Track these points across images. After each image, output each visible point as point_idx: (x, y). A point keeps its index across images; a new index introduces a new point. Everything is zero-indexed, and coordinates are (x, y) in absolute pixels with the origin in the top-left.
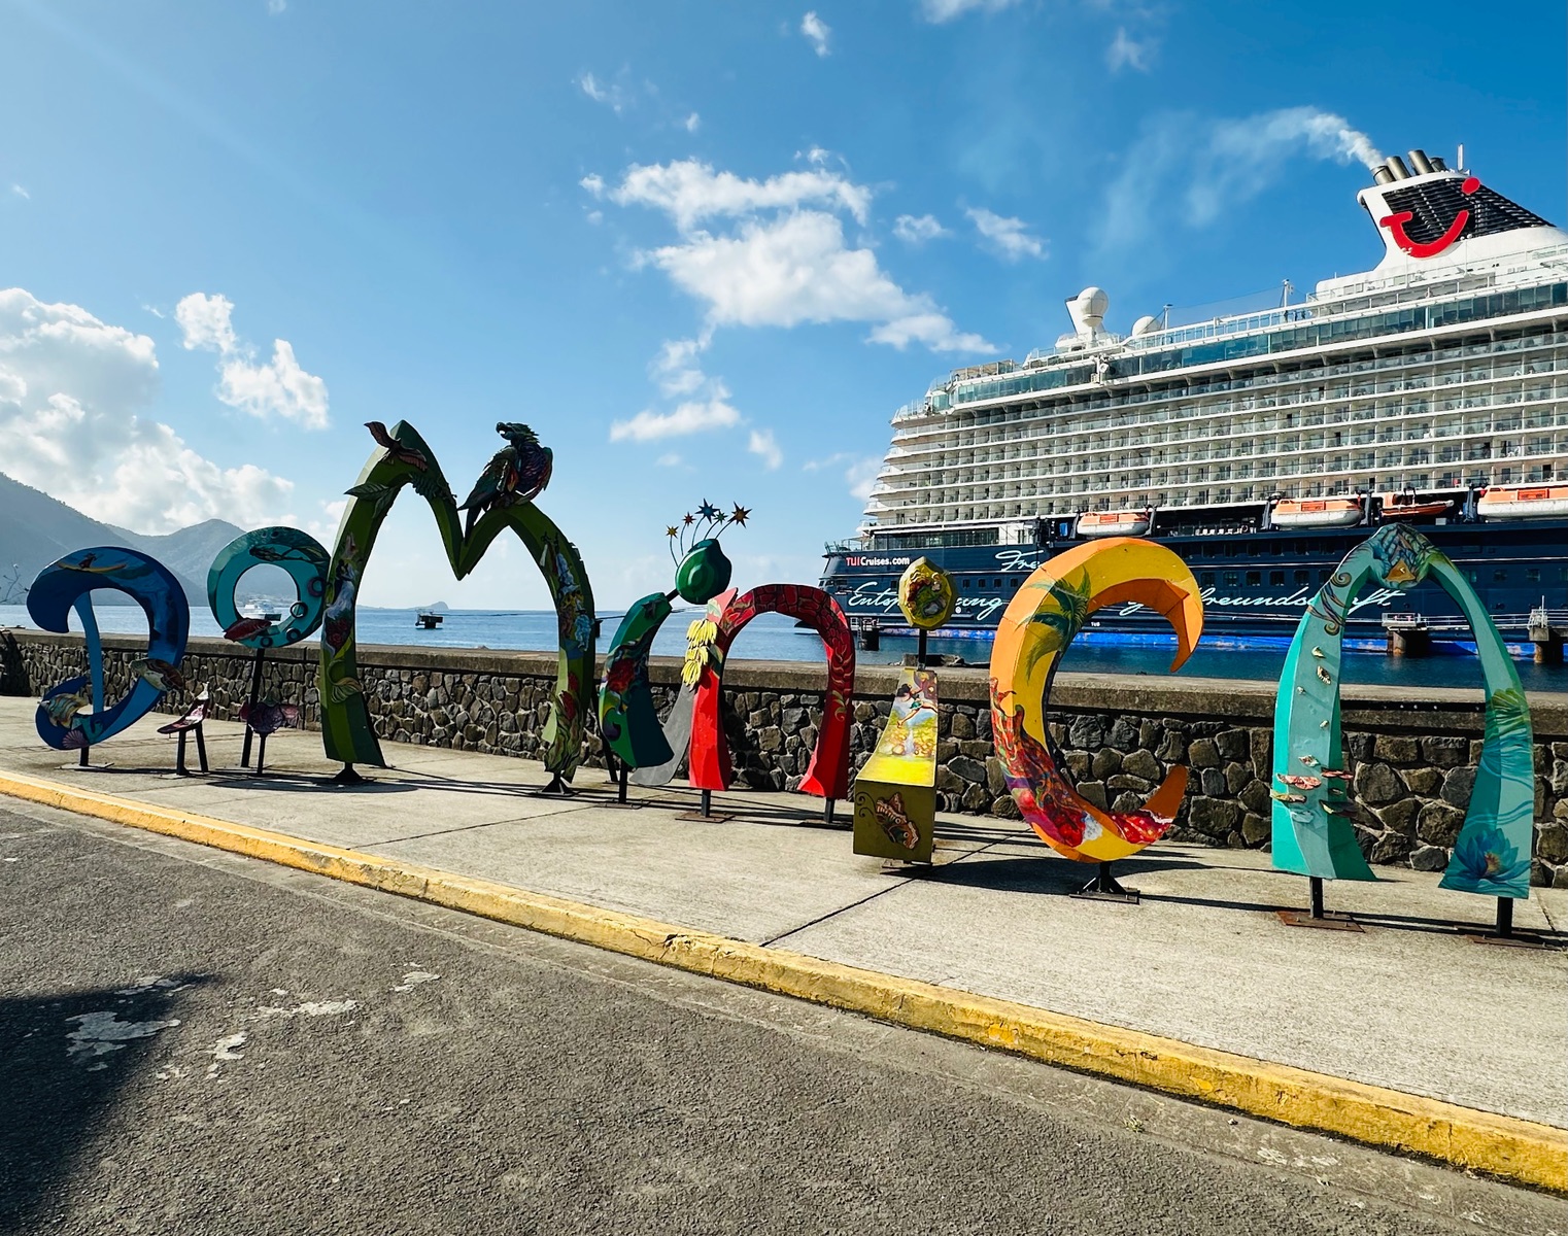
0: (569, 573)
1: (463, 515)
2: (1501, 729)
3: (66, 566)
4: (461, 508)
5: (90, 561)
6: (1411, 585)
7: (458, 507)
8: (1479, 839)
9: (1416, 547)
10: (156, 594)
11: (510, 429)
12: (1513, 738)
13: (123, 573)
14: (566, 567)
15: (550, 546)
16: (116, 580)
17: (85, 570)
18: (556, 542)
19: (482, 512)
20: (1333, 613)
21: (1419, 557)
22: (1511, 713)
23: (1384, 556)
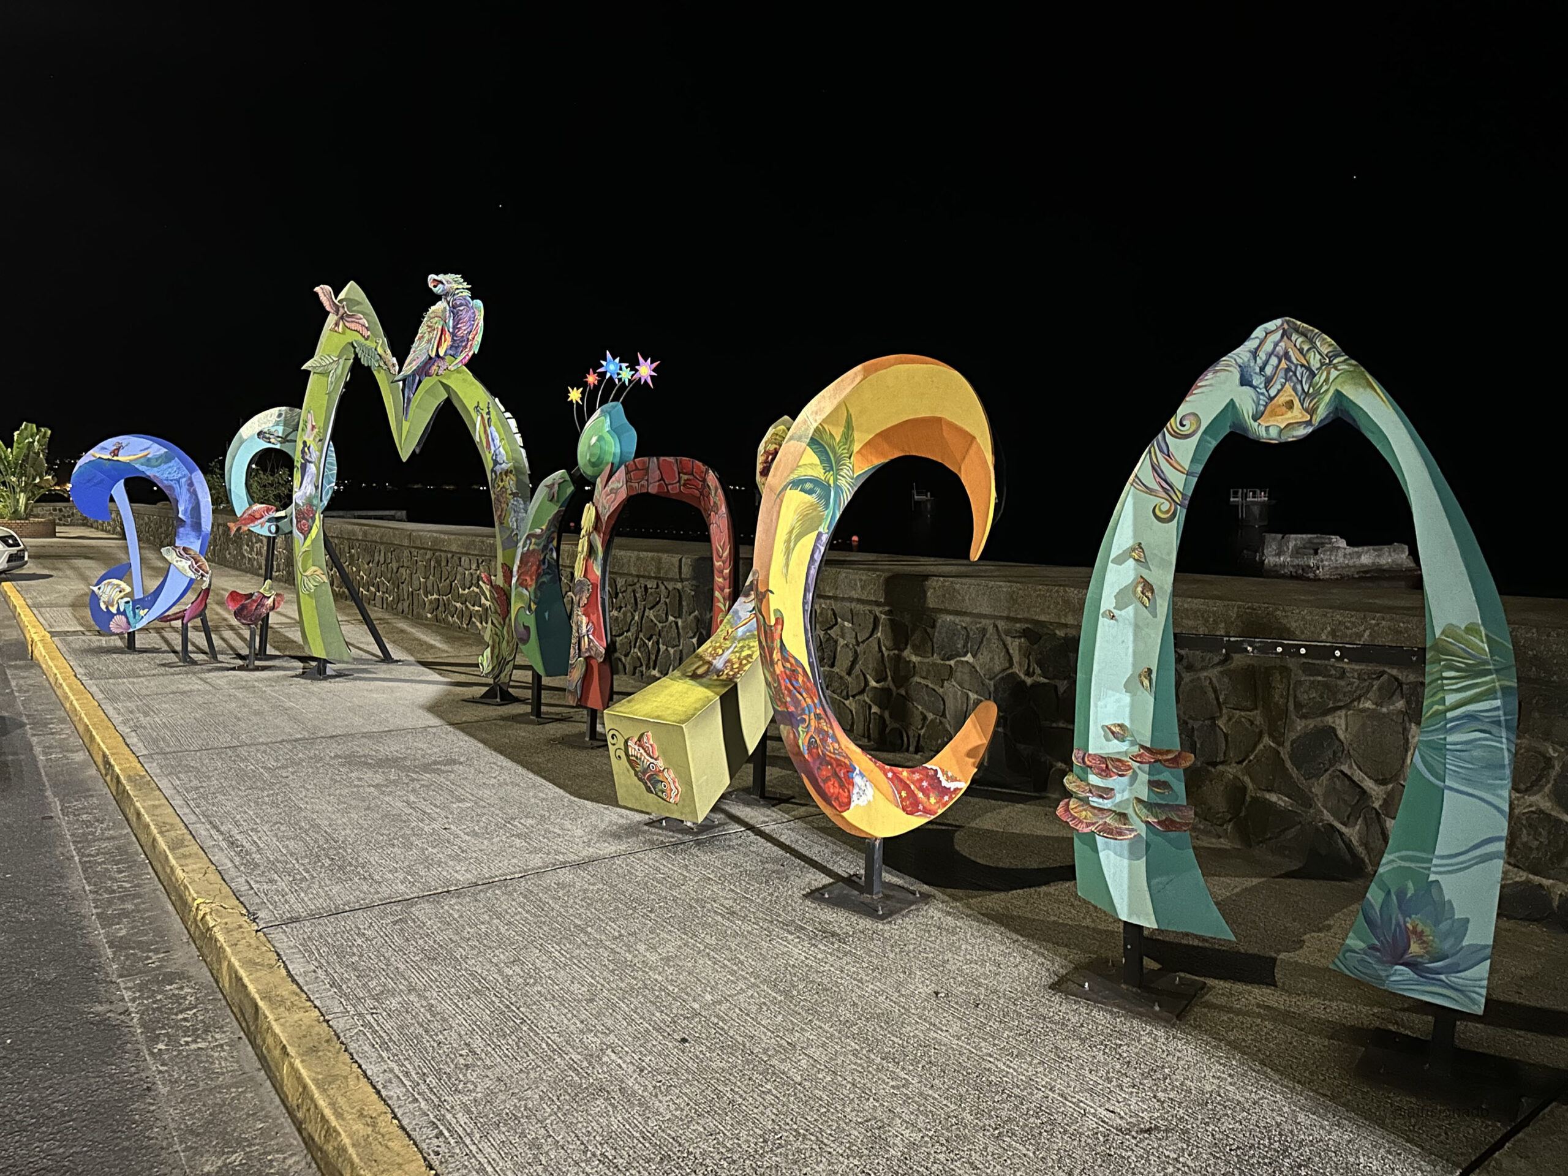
0: (501, 449)
3: (98, 456)
5: (118, 449)
9: (1314, 360)
10: (178, 482)
11: (441, 282)
14: (498, 442)
15: (482, 417)
16: (143, 468)
17: (115, 458)
18: (488, 413)
20: (1168, 487)
21: (1320, 379)
22: (1474, 671)
23: (1258, 381)
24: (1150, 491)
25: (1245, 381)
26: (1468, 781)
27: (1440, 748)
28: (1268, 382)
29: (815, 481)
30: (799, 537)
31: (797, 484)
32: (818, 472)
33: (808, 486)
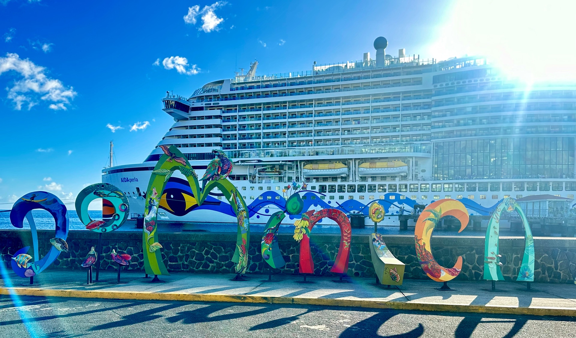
0: (241, 204)
2: (529, 244)
3: (25, 199)
5: (34, 197)
6: (512, 211)
8: (525, 269)
9: (513, 203)
10: (58, 211)
11: (217, 152)
12: (531, 246)
13: (46, 202)
14: (240, 202)
15: (234, 194)
16: (44, 205)
17: (32, 201)
18: (236, 193)
19: (208, 182)
20: (497, 218)
21: (514, 205)
22: (531, 241)
23: (507, 205)
24: (495, 219)
25: (506, 205)
26: (531, 253)
27: (528, 250)
28: (508, 205)
29: (433, 219)
30: (429, 229)
31: (429, 219)
33: (431, 220)
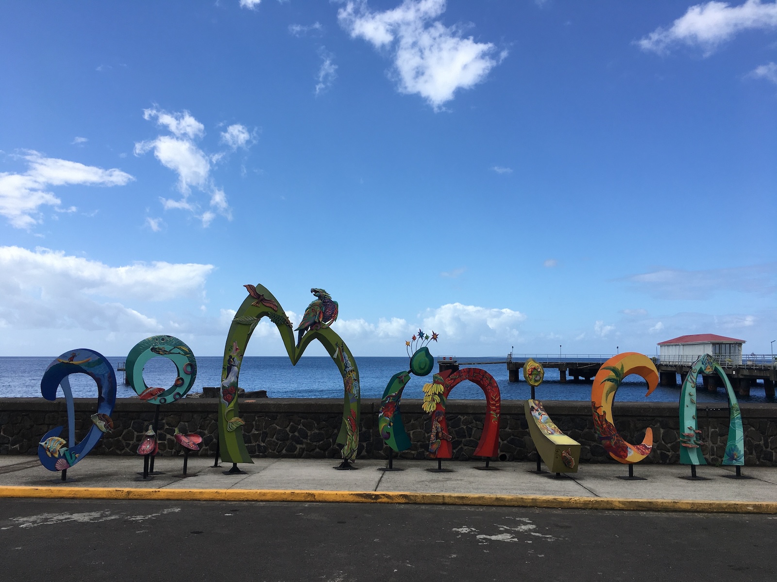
0: (349, 361)
1: (296, 334)
2: (735, 415)
3: (62, 360)
4: (295, 330)
5: (73, 357)
6: (711, 371)
7: (293, 329)
8: (732, 448)
9: (712, 361)
10: (103, 375)
11: (318, 292)
12: (737, 418)
13: (89, 364)
14: (347, 359)
15: (339, 348)
16: (85, 368)
17: (71, 362)
18: (342, 347)
19: (306, 332)
21: (713, 364)
22: (737, 410)
24: (691, 383)
25: (703, 364)
26: (738, 428)
27: (734, 423)
28: (706, 364)
29: (614, 379)
30: (610, 392)
31: (608, 380)
32: (615, 377)
33: (612, 380)
